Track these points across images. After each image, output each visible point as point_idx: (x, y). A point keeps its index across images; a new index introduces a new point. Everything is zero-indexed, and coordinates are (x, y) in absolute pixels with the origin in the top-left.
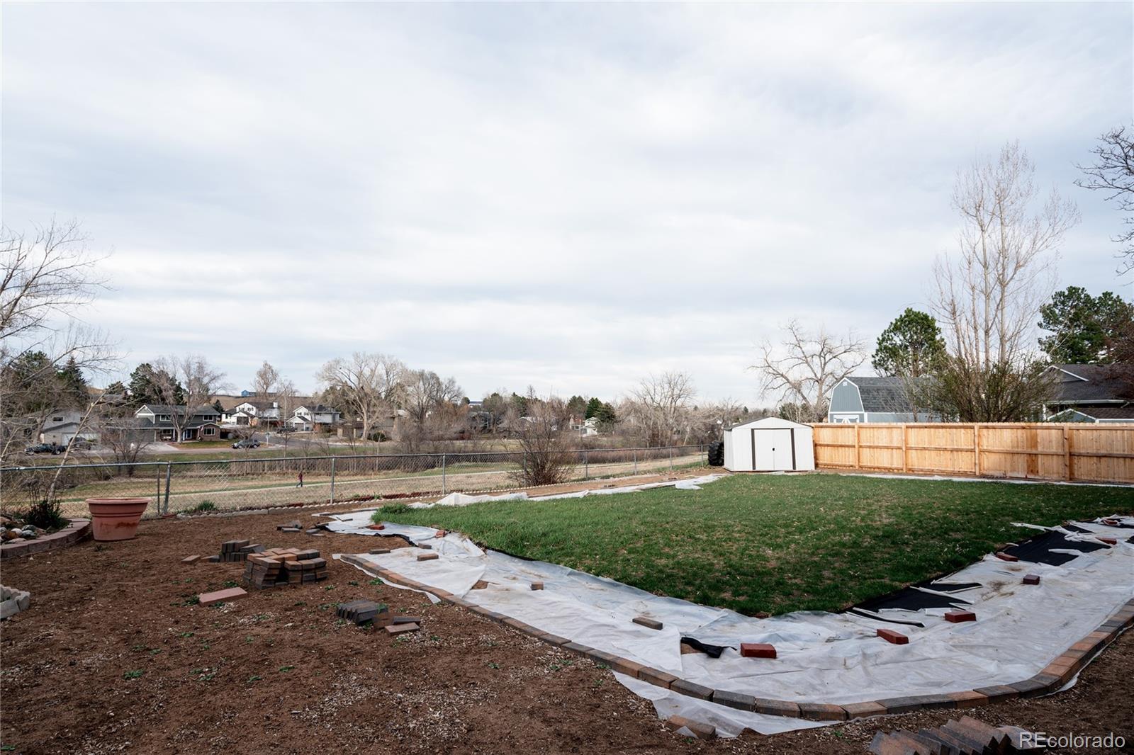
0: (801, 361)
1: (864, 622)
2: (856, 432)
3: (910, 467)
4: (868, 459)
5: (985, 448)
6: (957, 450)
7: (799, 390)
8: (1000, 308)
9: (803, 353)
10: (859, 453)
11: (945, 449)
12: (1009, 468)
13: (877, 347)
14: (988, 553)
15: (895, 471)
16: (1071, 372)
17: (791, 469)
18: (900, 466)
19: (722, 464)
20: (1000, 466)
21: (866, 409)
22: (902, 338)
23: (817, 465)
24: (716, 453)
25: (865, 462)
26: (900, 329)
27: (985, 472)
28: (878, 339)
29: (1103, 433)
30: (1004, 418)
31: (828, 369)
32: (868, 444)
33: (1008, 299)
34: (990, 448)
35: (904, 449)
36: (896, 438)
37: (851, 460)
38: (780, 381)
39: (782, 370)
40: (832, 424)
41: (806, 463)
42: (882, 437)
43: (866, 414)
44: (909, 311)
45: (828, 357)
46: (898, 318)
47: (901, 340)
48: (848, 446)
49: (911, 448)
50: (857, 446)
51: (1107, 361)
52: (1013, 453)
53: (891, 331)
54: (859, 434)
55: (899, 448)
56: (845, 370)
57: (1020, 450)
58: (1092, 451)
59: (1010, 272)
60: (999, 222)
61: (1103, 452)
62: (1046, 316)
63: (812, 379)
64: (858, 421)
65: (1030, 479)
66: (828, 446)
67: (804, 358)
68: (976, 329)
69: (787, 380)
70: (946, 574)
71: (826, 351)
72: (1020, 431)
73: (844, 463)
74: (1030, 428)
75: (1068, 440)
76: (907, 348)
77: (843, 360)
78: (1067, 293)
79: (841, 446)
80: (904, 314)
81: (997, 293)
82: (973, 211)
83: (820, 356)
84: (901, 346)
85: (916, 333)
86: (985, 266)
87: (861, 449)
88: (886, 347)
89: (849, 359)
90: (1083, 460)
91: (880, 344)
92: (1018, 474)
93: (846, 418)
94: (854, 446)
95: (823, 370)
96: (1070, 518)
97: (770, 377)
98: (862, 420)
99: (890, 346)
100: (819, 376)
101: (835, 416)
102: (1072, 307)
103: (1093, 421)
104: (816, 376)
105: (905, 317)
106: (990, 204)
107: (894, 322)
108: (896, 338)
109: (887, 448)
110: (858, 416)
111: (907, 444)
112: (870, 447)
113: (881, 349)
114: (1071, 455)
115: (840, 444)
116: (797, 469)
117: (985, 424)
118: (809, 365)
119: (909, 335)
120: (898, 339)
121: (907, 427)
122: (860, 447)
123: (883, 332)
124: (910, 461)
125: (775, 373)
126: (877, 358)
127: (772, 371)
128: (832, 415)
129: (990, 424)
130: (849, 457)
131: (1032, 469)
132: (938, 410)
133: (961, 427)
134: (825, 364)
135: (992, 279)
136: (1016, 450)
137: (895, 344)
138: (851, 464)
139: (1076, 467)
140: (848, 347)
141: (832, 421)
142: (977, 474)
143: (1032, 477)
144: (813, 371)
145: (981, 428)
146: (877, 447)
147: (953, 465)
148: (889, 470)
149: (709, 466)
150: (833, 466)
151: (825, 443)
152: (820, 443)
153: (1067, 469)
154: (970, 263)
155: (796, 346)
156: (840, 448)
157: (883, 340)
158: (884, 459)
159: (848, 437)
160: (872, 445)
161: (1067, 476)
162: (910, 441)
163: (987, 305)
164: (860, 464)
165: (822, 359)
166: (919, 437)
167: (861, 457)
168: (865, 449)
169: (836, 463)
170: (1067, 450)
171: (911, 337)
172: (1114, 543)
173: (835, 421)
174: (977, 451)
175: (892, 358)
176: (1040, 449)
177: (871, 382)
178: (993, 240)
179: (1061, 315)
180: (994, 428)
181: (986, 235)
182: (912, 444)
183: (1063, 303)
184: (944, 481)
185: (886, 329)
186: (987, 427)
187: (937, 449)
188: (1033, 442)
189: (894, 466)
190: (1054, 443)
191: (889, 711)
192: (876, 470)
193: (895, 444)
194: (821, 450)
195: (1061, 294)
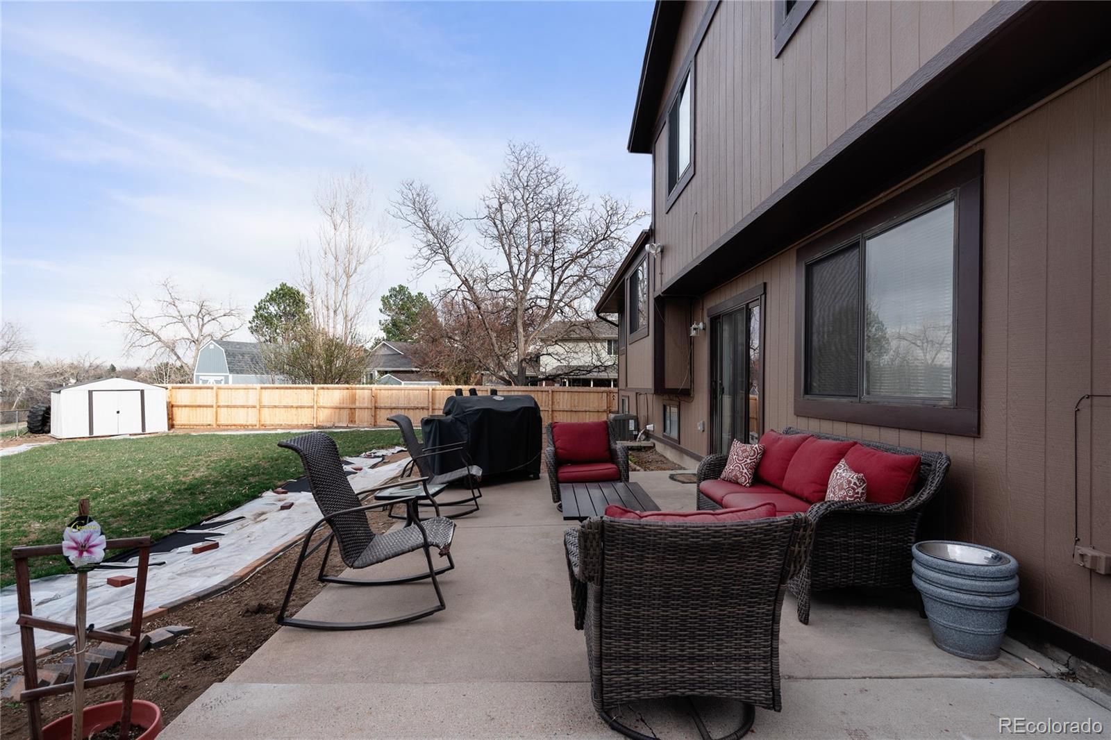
0: (176, 320)
1: (104, 574)
2: (215, 393)
3: (263, 423)
4: (226, 417)
5: (321, 404)
6: (301, 407)
7: (173, 350)
8: (345, 293)
9: (179, 312)
10: (217, 413)
11: (292, 407)
12: (336, 420)
13: (254, 314)
14: (268, 490)
15: (250, 427)
16: (394, 346)
17: (141, 432)
18: (254, 423)
19: (49, 431)
20: (331, 419)
21: (231, 371)
22: (277, 308)
23: (171, 426)
24: (40, 418)
25: (222, 421)
26: (275, 300)
27: (319, 424)
28: (256, 307)
29: (394, 391)
30: (336, 381)
31: (207, 330)
32: (226, 404)
33: (352, 288)
34: (324, 405)
35: (258, 408)
36: (252, 397)
37: (209, 420)
38: (150, 339)
39: (153, 326)
40: (197, 385)
41: (157, 424)
42: (239, 397)
43: (231, 376)
44: (283, 285)
45: (206, 319)
46: (274, 290)
47: (275, 310)
48: (206, 406)
49: (264, 407)
50: (215, 406)
51: (418, 341)
52: (340, 408)
53: (267, 301)
54: (217, 395)
55: (254, 407)
56: (223, 333)
57: (345, 405)
58: (388, 405)
59: (353, 265)
60: (348, 225)
61: (394, 405)
62: (384, 304)
63: (188, 339)
64: (223, 382)
65: (350, 428)
66: (185, 406)
67: (180, 318)
68: (328, 310)
69: (159, 338)
70: (222, 513)
71: (203, 314)
72: (345, 391)
73: (202, 423)
74: (352, 389)
75: (374, 397)
76: (281, 318)
77: (223, 323)
78: (398, 289)
79: (200, 406)
80: (279, 287)
81: (343, 281)
82: (329, 212)
83: (198, 317)
84: (276, 316)
85: (289, 305)
86: (336, 259)
87: (219, 408)
88: (261, 315)
89: (228, 322)
90: (383, 411)
91: (256, 311)
92: (343, 425)
93: (211, 379)
94: (212, 406)
95: (201, 331)
96: (346, 455)
97: (138, 334)
98: (227, 382)
99: (266, 315)
100: (196, 336)
101: (201, 377)
102: (401, 300)
103: (400, 384)
104: (192, 335)
105: (280, 290)
106: (342, 209)
107: (270, 293)
108: (271, 308)
109: (243, 407)
110: (223, 378)
111: (260, 403)
112: (227, 406)
113: (257, 316)
114: (376, 408)
115: (198, 404)
116: (147, 432)
117: (322, 386)
118: (185, 325)
119: (283, 307)
120: (273, 309)
121: (262, 388)
122: (219, 407)
123: (260, 301)
124: (263, 417)
125: (144, 330)
126: (254, 324)
127: (141, 328)
128: (198, 376)
129: (325, 386)
130: (207, 417)
131: (352, 421)
132: (288, 373)
133: (304, 388)
134: (203, 325)
135: (340, 271)
136: (342, 406)
137: (271, 313)
138: (209, 423)
139: (378, 417)
140: (228, 311)
141: (198, 382)
142: (315, 426)
143: (351, 425)
144: (189, 331)
145: (319, 389)
146: (234, 407)
147: (297, 419)
148: (245, 427)
149: (29, 434)
150: (190, 426)
151: (183, 404)
152: (178, 404)
153: (373, 418)
154: (326, 254)
155: (170, 303)
156: (198, 409)
157: (260, 308)
158: (241, 417)
159: (206, 397)
160: (230, 404)
161: (373, 423)
162: (263, 401)
163: (336, 290)
164: (218, 423)
165: (200, 320)
166: (271, 397)
167: (219, 416)
168: (222, 409)
169: (194, 423)
170: (373, 405)
171: (285, 308)
172: (361, 469)
173: (201, 382)
174: (315, 407)
175: (267, 325)
176: (357, 404)
177: (238, 346)
178: (342, 237)
179: (394, 305)
180: (328, 389)
181: (338, 233)
182: (265, 403)
183: (395, 296)
184: (284, 433)
185: (263, 298)
186: (323, 388)
187: (285, 407)
188: (353, 399)
189: (248, 423)
190: (366, 399)
191: (53, 652)
192: (233, 427)
193: (250, 403)
194: (176, 410)
195: (394, 289)
